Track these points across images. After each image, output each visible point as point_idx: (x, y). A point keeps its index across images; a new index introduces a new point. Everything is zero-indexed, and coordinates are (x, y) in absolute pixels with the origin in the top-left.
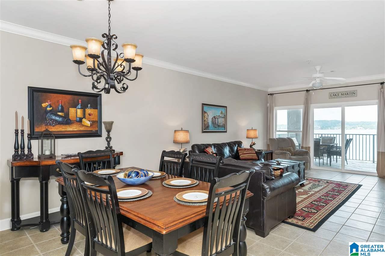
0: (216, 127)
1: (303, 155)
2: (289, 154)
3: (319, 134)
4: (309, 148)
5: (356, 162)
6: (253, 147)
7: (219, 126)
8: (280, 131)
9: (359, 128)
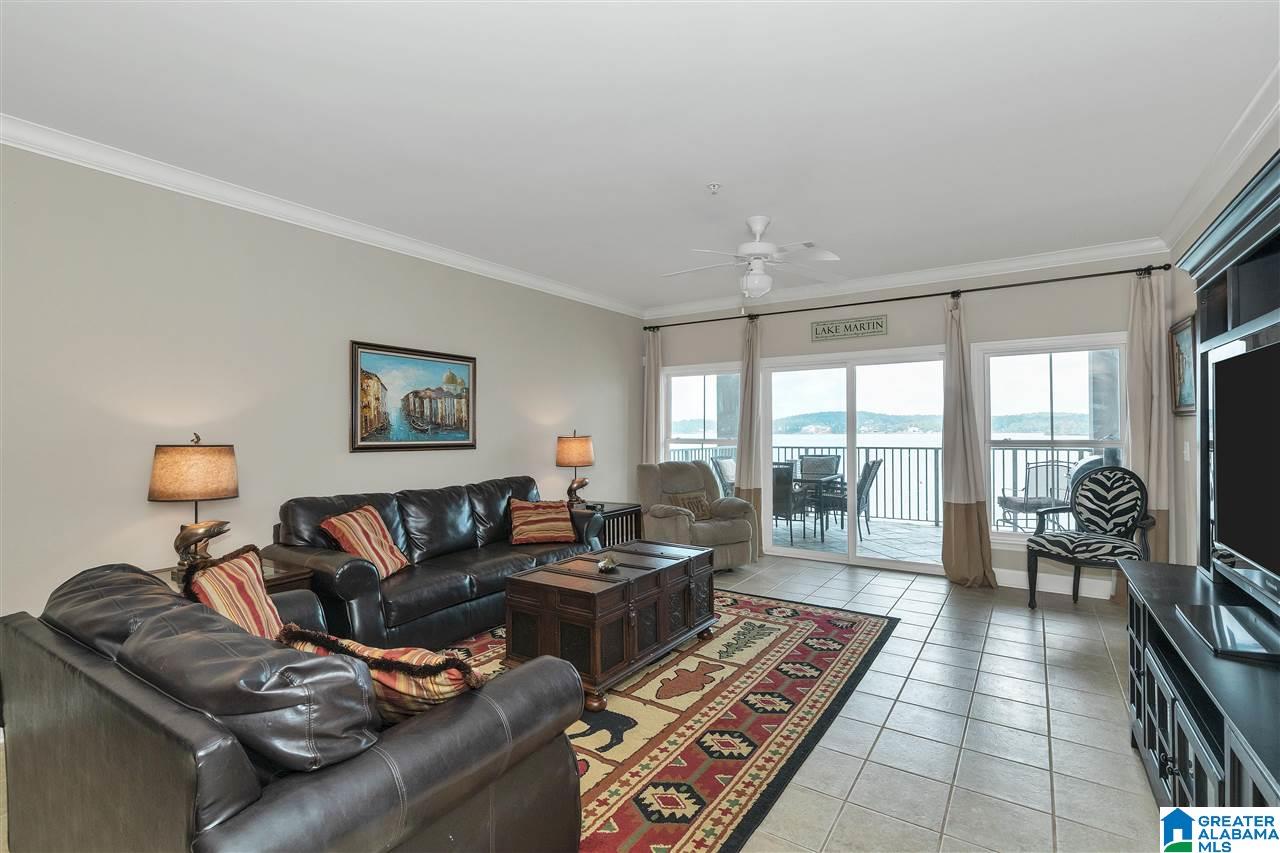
0: (424, 431)
1: (734, 518)
2: (689, 515)
3: (799, 448)
4: (758, 491)
5: (893, 524)
6: (580, 493)
7: (438, 426)
8: (679, 441)
9: (911, 429)
